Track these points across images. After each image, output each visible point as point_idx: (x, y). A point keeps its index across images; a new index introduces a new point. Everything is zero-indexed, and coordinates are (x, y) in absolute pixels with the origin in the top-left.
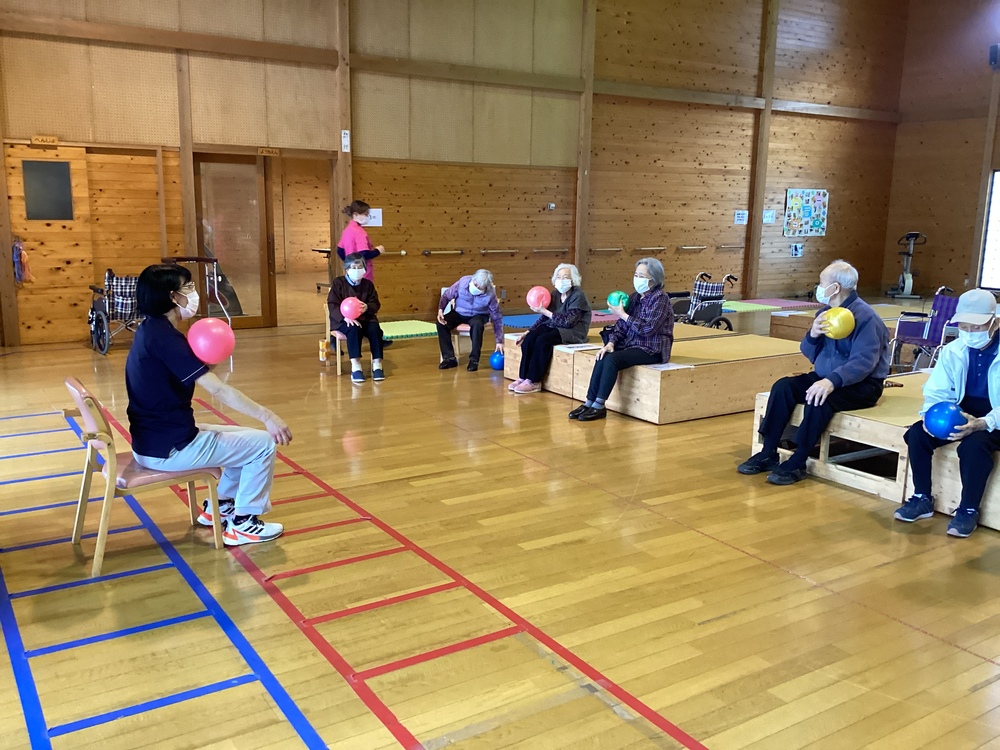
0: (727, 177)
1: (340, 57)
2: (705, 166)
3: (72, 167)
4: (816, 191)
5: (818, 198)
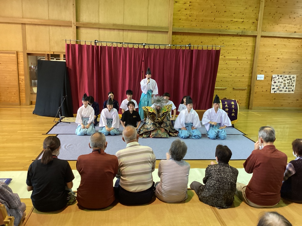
0: (238, 61)
1: (73, 23)
2: (227, 57)
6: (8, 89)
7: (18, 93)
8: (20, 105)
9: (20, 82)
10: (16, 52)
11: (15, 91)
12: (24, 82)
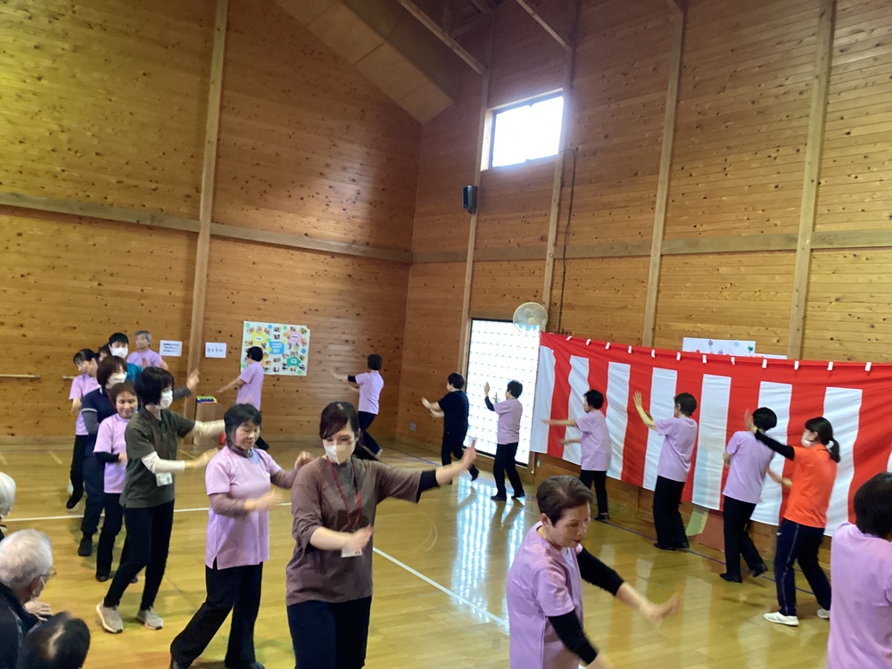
2: (106, 287)
4: (289, 326)
5: (293, 334)
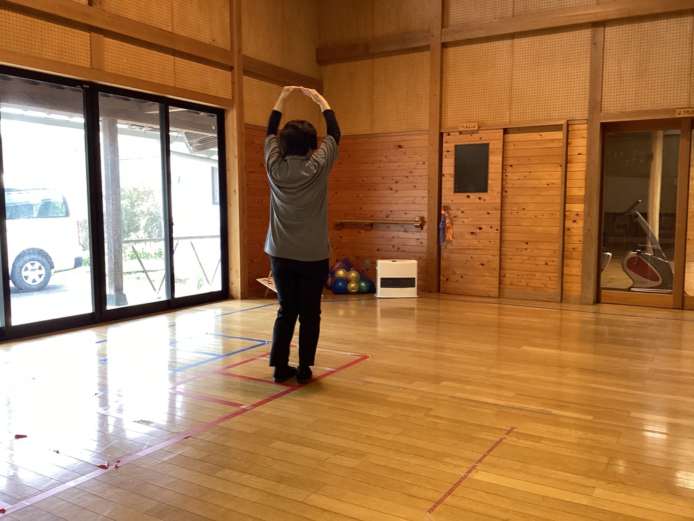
3: (491, 147)
6: (526, 246)
7: (557, 260)
8: (561, 302)
9: (569, 224)
10: (563, 122)
11: (548, 253)
12: (580, 224)
